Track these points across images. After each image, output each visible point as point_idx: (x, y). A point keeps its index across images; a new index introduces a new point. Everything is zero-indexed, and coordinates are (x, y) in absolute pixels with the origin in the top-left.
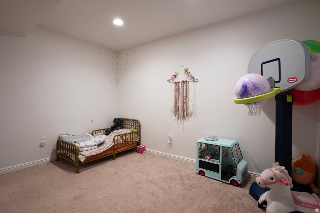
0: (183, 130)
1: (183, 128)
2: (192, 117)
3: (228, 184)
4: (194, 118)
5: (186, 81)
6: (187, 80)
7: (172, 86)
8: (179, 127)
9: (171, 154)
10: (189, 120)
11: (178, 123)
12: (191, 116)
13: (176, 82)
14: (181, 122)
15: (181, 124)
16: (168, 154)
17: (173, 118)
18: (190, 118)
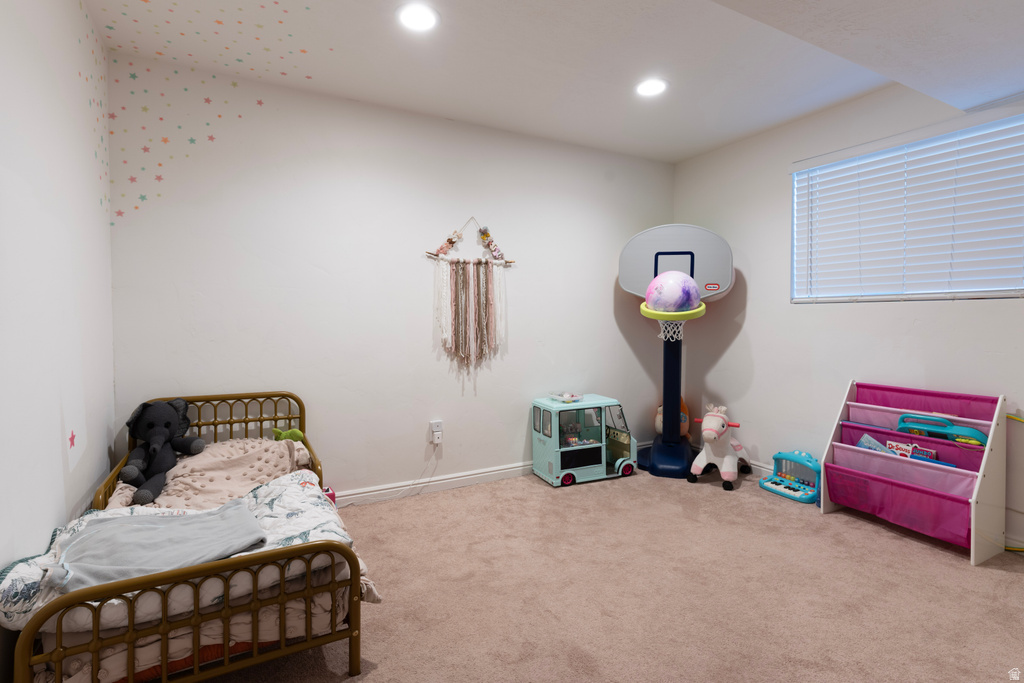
0: (476, 395)
1: (475, 389)
2: (498, 355)
3: (620, 477)
4: (502, 359)
5: (487, 263)
6: (489, 260)
7: (445, 271)
8: (463, 389)
9: (437, 475)
10: (489, 367)
11: (461, 377)
12: (495, 354)
13: (458, 262)
14: (468, 374)
15: (469, 380)
16: (427, 480)
17: (446, 364)
18: (493, 360)
